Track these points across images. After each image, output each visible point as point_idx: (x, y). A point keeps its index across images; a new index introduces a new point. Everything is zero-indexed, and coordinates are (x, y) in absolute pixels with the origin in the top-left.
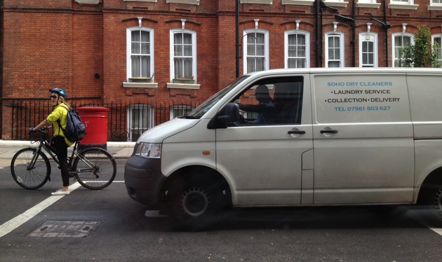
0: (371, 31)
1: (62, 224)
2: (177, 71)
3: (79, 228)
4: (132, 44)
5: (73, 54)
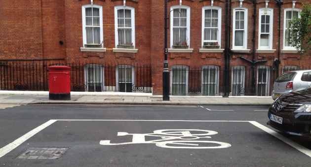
0: (268, 7)
1: (41, 150)
2: (120, 39)
3: (53, 152)
4: (87, 18)
5: (43, 26)
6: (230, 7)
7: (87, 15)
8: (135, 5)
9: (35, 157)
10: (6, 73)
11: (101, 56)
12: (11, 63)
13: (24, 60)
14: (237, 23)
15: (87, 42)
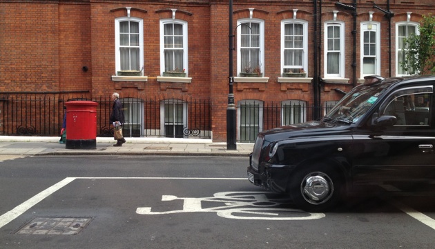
0: (373, 20)
1: (52, 221)
2: (167, 64)
3: (69, 224)
4: (121, 36)
5: (60, 46)
6: (320, 20)
7: (121, 31)
8: (188, 18)
9: (44, 232)
10: (6, 112)
11: (140, 87)
12: (14, 96)
13: (32, 93)
14: (330, 42)
15: (122, 68)
